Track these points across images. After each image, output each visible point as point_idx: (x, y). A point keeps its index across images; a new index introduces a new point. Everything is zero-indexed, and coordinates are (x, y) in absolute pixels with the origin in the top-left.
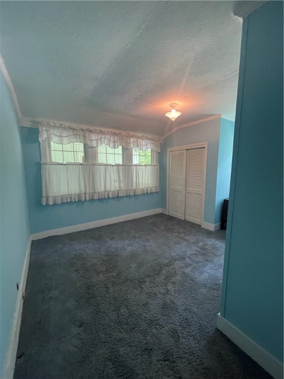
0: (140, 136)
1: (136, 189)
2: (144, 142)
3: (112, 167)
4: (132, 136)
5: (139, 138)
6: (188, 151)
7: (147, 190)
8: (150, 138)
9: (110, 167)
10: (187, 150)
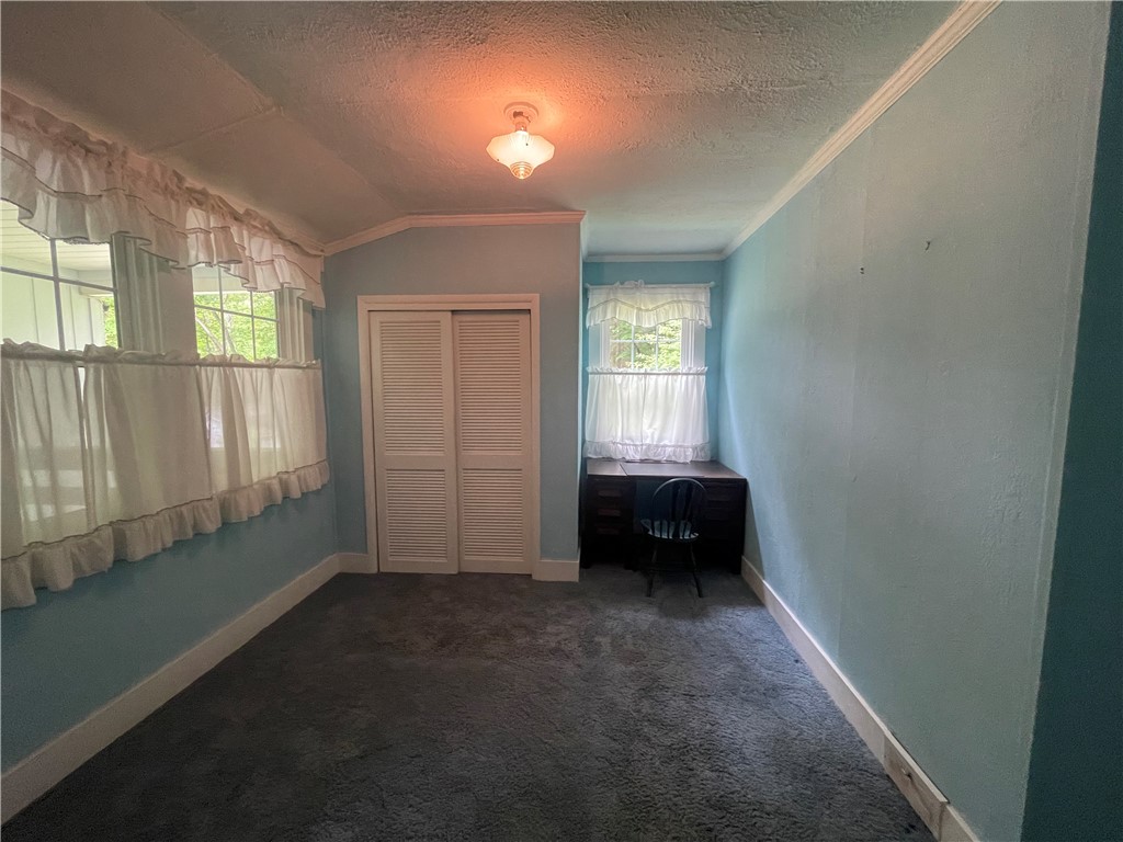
0: (241, 211)
1: (235, 489)
2: (258, 247)
3: (53, 370)
4: (199, 199)
5: (237, 218)
6: (458, 318)
7: (285, 486)
8: (289, 233)
9: (35, 370)
10: (453, 311)
